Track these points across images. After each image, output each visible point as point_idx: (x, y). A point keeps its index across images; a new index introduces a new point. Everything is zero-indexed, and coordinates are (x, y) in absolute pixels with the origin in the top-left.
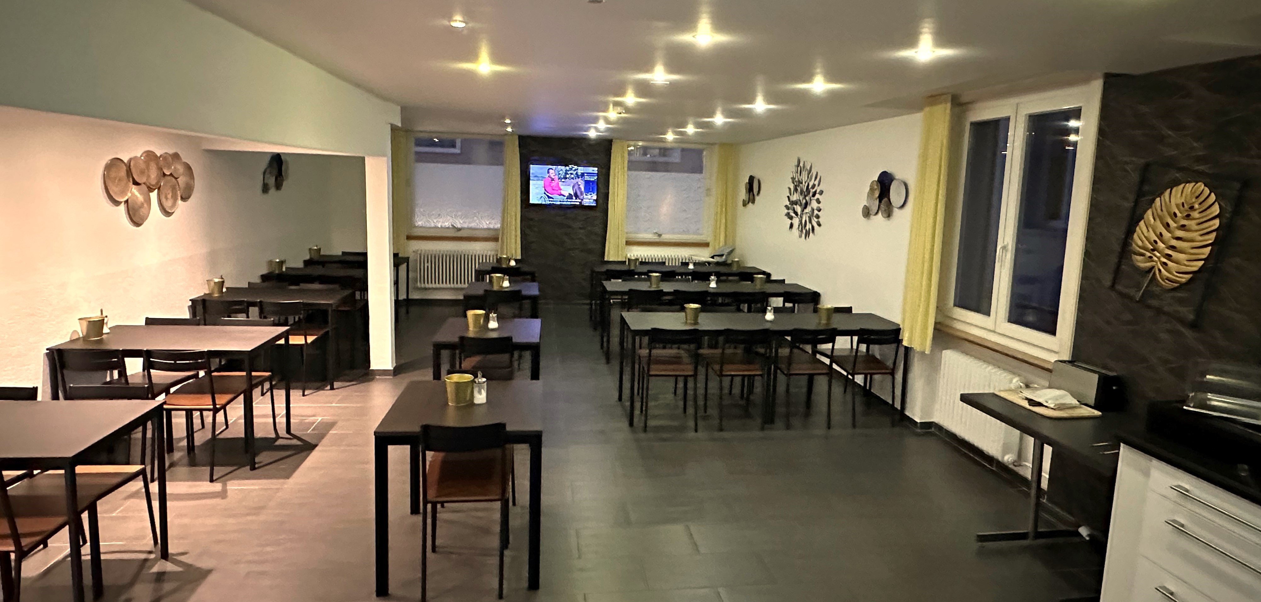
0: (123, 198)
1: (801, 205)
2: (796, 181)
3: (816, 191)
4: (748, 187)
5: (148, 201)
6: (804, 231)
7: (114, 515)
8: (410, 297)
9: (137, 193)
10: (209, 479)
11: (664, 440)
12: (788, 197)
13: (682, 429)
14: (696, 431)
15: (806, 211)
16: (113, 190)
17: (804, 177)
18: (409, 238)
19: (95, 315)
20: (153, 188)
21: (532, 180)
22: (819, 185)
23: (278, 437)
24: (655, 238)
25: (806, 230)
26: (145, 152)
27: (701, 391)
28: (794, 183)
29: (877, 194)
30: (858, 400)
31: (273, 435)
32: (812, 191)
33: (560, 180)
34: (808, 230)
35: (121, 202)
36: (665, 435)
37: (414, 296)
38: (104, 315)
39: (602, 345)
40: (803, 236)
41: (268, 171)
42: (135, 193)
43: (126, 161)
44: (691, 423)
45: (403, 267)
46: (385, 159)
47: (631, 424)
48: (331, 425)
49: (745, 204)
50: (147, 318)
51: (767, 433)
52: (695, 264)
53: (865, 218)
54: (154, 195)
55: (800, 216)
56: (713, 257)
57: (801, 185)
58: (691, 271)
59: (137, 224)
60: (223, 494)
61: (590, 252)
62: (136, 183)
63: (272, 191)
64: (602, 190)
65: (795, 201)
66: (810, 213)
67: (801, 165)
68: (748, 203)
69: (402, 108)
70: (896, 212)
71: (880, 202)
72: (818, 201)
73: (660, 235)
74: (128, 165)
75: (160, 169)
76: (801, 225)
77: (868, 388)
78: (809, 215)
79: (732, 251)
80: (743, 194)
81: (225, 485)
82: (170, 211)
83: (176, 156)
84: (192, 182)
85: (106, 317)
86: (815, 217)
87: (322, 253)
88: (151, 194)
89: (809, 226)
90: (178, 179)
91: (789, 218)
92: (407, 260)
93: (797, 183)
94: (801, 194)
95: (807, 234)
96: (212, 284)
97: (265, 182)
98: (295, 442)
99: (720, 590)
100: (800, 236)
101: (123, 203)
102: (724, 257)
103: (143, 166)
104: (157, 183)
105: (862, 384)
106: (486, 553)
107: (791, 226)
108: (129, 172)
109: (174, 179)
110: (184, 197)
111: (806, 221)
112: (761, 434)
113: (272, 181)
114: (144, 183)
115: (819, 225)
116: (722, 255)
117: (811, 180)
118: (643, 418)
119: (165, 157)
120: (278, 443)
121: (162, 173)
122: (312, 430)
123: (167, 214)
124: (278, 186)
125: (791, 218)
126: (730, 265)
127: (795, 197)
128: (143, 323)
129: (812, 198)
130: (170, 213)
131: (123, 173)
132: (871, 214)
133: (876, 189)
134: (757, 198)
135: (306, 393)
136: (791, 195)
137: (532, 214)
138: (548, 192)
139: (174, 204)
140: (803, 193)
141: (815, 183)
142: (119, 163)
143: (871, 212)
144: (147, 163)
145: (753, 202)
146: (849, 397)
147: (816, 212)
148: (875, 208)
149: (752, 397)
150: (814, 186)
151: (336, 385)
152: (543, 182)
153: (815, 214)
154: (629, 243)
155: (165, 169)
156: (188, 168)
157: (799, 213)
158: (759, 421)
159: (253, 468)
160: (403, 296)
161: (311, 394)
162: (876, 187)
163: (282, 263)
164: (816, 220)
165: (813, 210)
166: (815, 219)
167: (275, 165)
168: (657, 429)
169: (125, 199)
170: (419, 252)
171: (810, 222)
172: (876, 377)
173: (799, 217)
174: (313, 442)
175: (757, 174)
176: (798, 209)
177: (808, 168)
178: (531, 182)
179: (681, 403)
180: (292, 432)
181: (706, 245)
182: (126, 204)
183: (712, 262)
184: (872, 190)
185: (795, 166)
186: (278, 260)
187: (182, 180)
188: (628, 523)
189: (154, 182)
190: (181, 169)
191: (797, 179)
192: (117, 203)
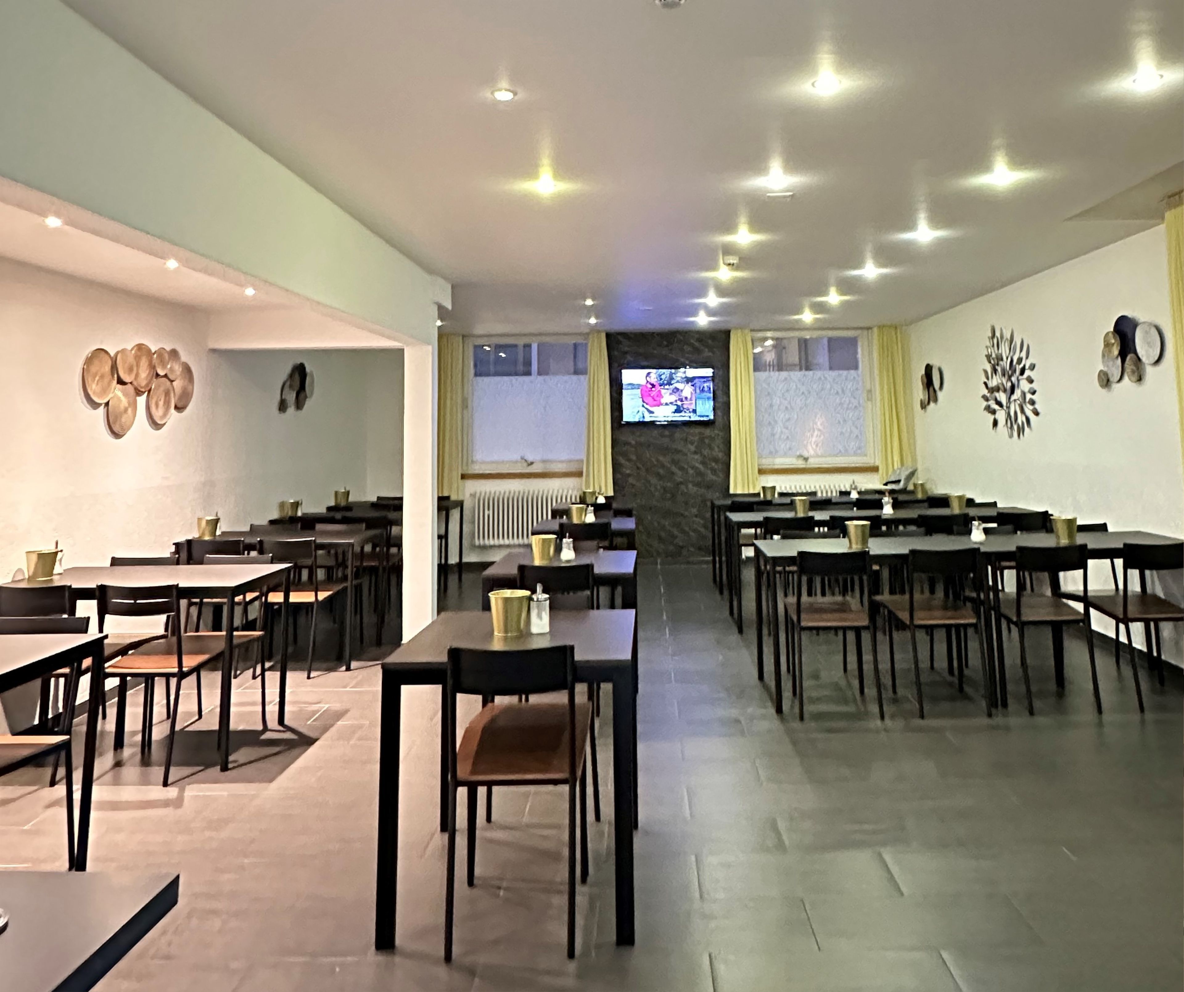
0: (104, 399)
1: (1005, 391)
2: (993, 359)
3: (1024, 366)
4: (925, 380)
5: (134, 405)
6: (1015, 427)
7: (25, 828)
8: (465, 560)
9: (119, 394)
10: (161, 783)
11: (830, 731)
12: (985, 383)
13: (861, 716)
14: (882, 717)
15: (1014, 397)
16: (93, 388)
17: (1004, 350)
18: (463, 477)
19: (49, 548)
20: (143, 390)
21: (625, 389)
22: (1027, 358)
23: (265, 729)
24: (800, 464)
25: (1018, 426)
26: (137, 345)
27: (884, 666)
28: (990, 362)
29: (1116, 351)
30: (1143, 676)
31: (260, 727)
32: (1019, 368)
33: (662, 387)
34: (1020, 424)
35: (100, 405)
36: (834, 724)
37: (470, 558)
38: (59, 549)
39: (731, 613)
40: (1015, 434)
41: (288, 383)
42: (117, 393)
43: (112, 354)
44: (875, 709)
45: (455, 515)
46: (430, 348)
47: (779, 710)
48: (340, 715)
49: (924, 406)
50: (113, 558)
51: (998, 720)
52: (859, 493)
53: (1102, 388)
54: (142, 400)
55: (1007, 407)
56: (886, 484)
57: (1001, 363)
58: (855, 500)
59: (117, 435)
60: (178, 803)
61: (709, 486)
62: (120, 382)
63: (291, 410)
64: (721, 399)
65: (995, 386)
66: (1020, 399)
67: (998, 334)
68: (929, 403)
69: (453, 287)
70: (1150, 371)
71: (1123, 362)
72: (1030, 381)
73: (806, 459)
74: (114, 359)
75: (152, 367)
76: (1010, 419)
77: (1155, 654)
78: (1019, 402)
79: (912, 474)
80: (919, 393)
81: (182, 790)
82: (159, 422)
83: (174, 353)
84: (191, 387)
85: (61, 551)
86: (1029, 402)
87: (351, 499)
88: (138, 398)
89: (1021, 418)
90: (174, 383)
91: (989, 412)
92: (460, 504)
93: (995, 362)
94: (1004, 375)
95: (1021, 430)
96: (204, 523)
97: (283, 397)
98: (288, 735)
99: (945, 955)
100: (1011, 436)
101: (103, 405)
102: (902, 483)
103: (131, 359)
104: (147, 385)
105: (1145, 650)
106: (550, 889)
107: (995, 423)
108: (114, 368)
109: (168, 383)
110: (179, 405)
111: (1016, 413)
112: (985, 721)
113: (291, 397)
114: (131, 383)
115: (1037, 413)
116: (898, 481)
117: (1014, 353)
118: (797, 703)
119: (160, 353)
120: (263, 737)
121: (155, 373)
122: (314, 721)
123: (156, 425)
124: (299, 405)
125: (994, 412)
126: (912, 492)
127: (994, 382)
128: (108, 563)
129: (1020, 377)
130: (159, 424)
131: (107, 368)
132: (1112, 382)
133: (1113, 344)
134: (940, 395)
135: (312, 675)
136: (988, 378)
137: (626, 436)
138: (647, 404)
139: (165, 414)
140: (1006, 373)
141: (1021, 356)
142: (103, 354)
143: (1111, 379)
144: (137, 358)
145: (936, 400)
146: (1127, 671)
147: (1029, 396)
148: (1116, 373)
149: (966, 672)
150: (1020, 360)
151: (354, 664)
152: (639, 390)
153: (1027, 400)
154: (761, 472)
155: (159, 367)
156: (187, 370)
157: (1004, 402)
158: (984, 704)
159: (225, 768)
160: (453, 560)
161: (318, 676)
162: (1113, 341)
163: (296, 505)
164: (1031, 407)
165: (1024, 394)
166: (1028, 405)
167: (297, 377)
168: (819, 717)
169: (105, 401)
170: (478, 495)
171: (1023, 411)
172: (1163, 625)
173: (1005, 408)
174: (312, 734)
175: (935, 363)
176: (1002, 397)
177: (1009, 337)
178: (624, 391)
179: (856, 683)
180: (287, 722)
181: (874, 469)
182: (106, 408)
183: (886, 490)
184: (1107, 345)
185: (989, 337)
186: (292, 501)
187: (178, 384)
188: (780, 846)
189: (144, 383)
190: (178, 369)
191: (994, 356)
192: (95, 405)
